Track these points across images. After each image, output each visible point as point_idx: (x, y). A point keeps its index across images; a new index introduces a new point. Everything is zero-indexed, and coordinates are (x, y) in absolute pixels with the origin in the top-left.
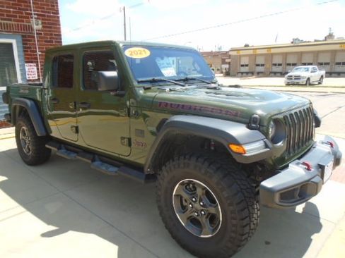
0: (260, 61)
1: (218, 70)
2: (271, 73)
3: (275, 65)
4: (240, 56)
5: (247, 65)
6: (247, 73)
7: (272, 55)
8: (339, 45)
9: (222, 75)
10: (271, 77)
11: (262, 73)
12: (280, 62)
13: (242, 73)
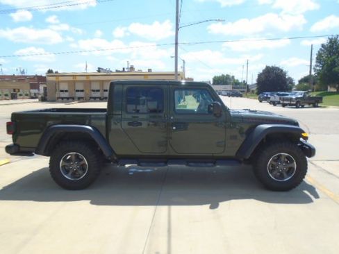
0: (79, 87)
1: (27, 95)
2: (91, 98)
3: (94, 91)
4: (59, 82)
5: (66, 91)
6: (68, 98)
7: (90, 82)
8: (142, 77)
9: (37, 100)
10: (92, 101)
11: (83, 98)
12: (98, 89)
13: (62, 98)
